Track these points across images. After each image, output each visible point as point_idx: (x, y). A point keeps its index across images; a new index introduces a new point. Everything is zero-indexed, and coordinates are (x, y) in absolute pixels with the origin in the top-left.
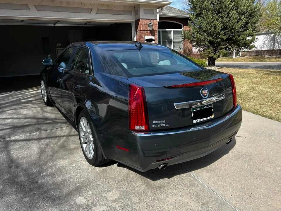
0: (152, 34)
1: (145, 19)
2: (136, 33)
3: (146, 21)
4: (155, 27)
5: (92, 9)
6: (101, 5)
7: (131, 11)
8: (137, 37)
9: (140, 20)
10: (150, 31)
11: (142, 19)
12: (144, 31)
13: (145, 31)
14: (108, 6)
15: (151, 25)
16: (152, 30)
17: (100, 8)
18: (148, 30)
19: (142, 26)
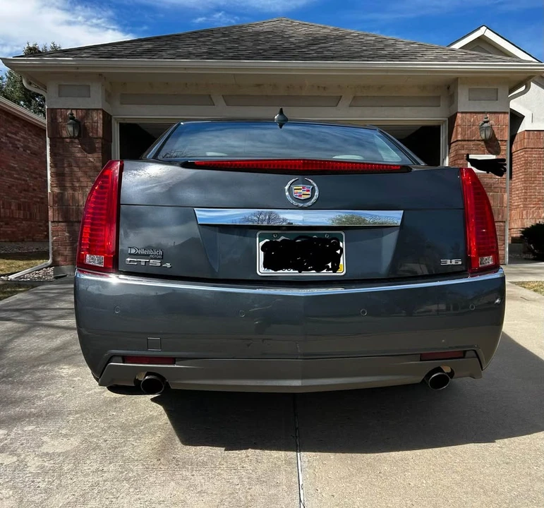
0: (490, 149)
1: (471, 113)
2: (449, 149)
3: (473, 118)
4: (502, 130)
5: (341, 96)
6: (364, 87)
7: (439, 97)
8: (449, 158)
9: (458, 115)
10: (485, 141)
11: (462, 113)
12: (468, 141)
13: (472, 143)
14: (380, 88)
15: (486, 125)
16: (488, 137)
17: (359, 94)
18: (480, 138)
19: (462, 129)
